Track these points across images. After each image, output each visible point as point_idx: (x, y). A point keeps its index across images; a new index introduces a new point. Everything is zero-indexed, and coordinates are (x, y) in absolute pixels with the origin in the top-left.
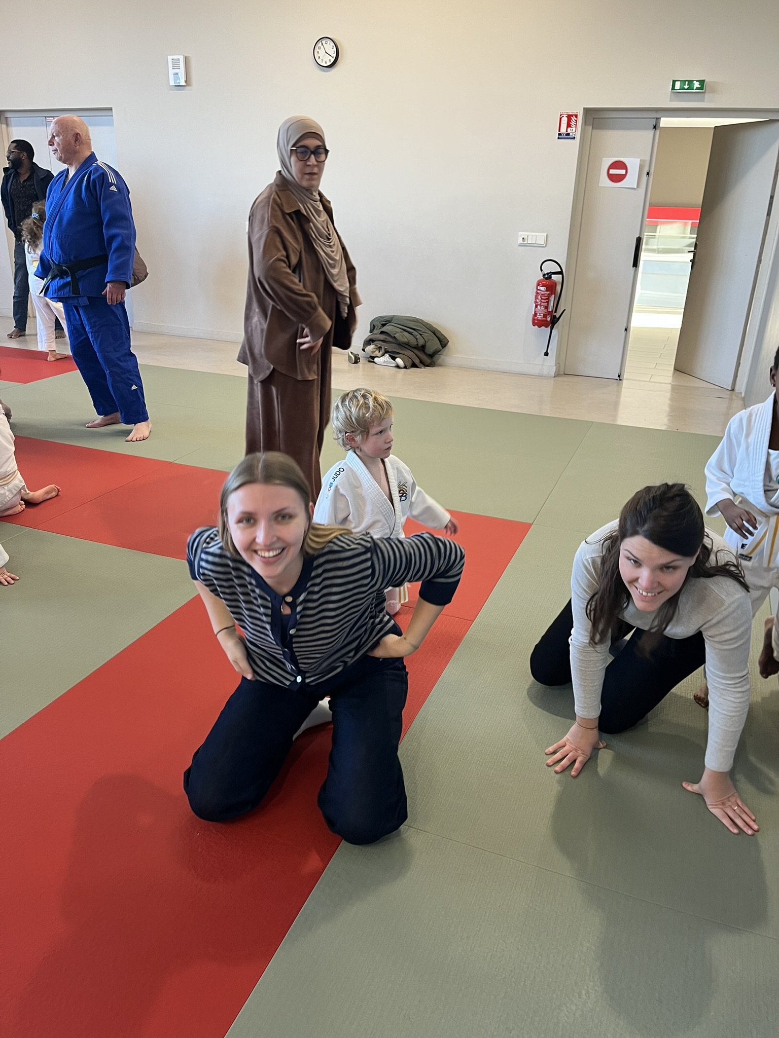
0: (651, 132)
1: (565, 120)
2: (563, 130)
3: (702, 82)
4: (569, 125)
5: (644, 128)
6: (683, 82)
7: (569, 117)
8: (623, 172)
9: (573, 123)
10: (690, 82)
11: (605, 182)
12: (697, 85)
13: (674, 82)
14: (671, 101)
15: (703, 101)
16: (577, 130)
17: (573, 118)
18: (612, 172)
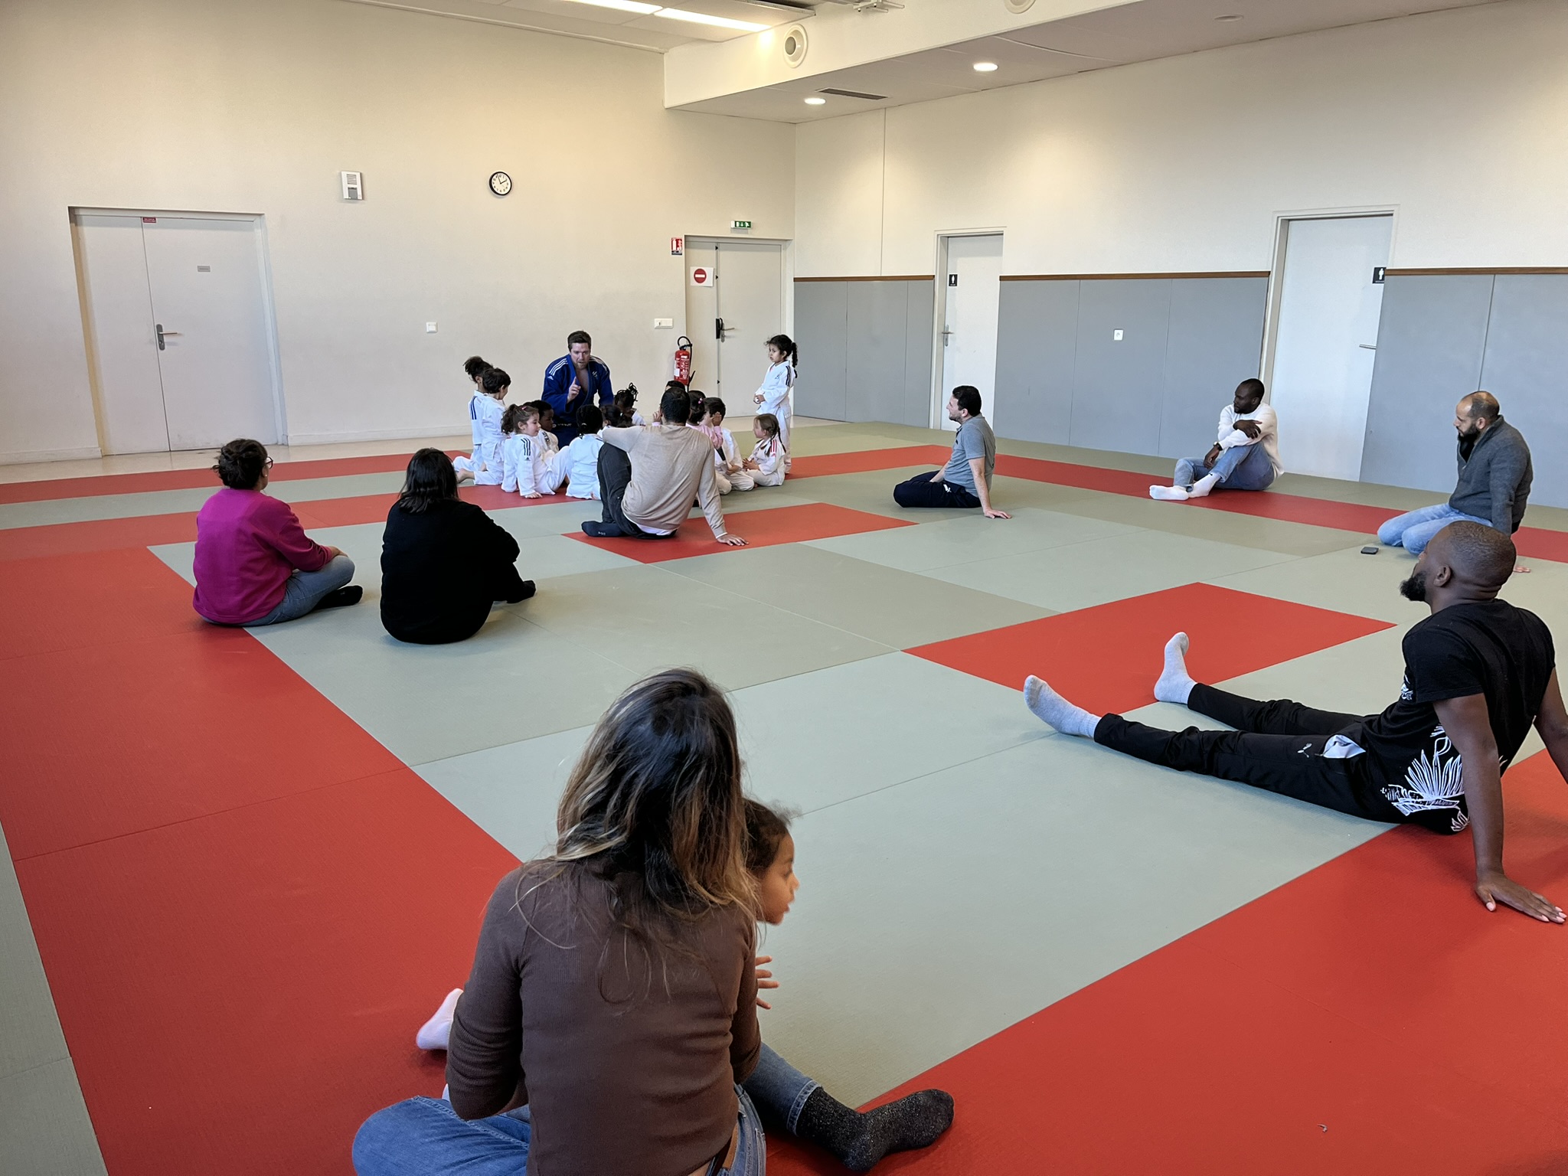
0: (715, 251)
1: (675, 242)
2: (674, 249)
3: (749, 223)
4: (677, 246)
5: (712, 249)
6: (740, 222)
7: (677, 240)
8: (703, 276)
9: (679, 244)
10: (744, 223)
11: (694, 283)
12: (747, 225)
13: (736, 222)
14: (731, 232)
15: (747, 233)
16: (682, 249)
17: (680, 241)
18: (697, 276)
